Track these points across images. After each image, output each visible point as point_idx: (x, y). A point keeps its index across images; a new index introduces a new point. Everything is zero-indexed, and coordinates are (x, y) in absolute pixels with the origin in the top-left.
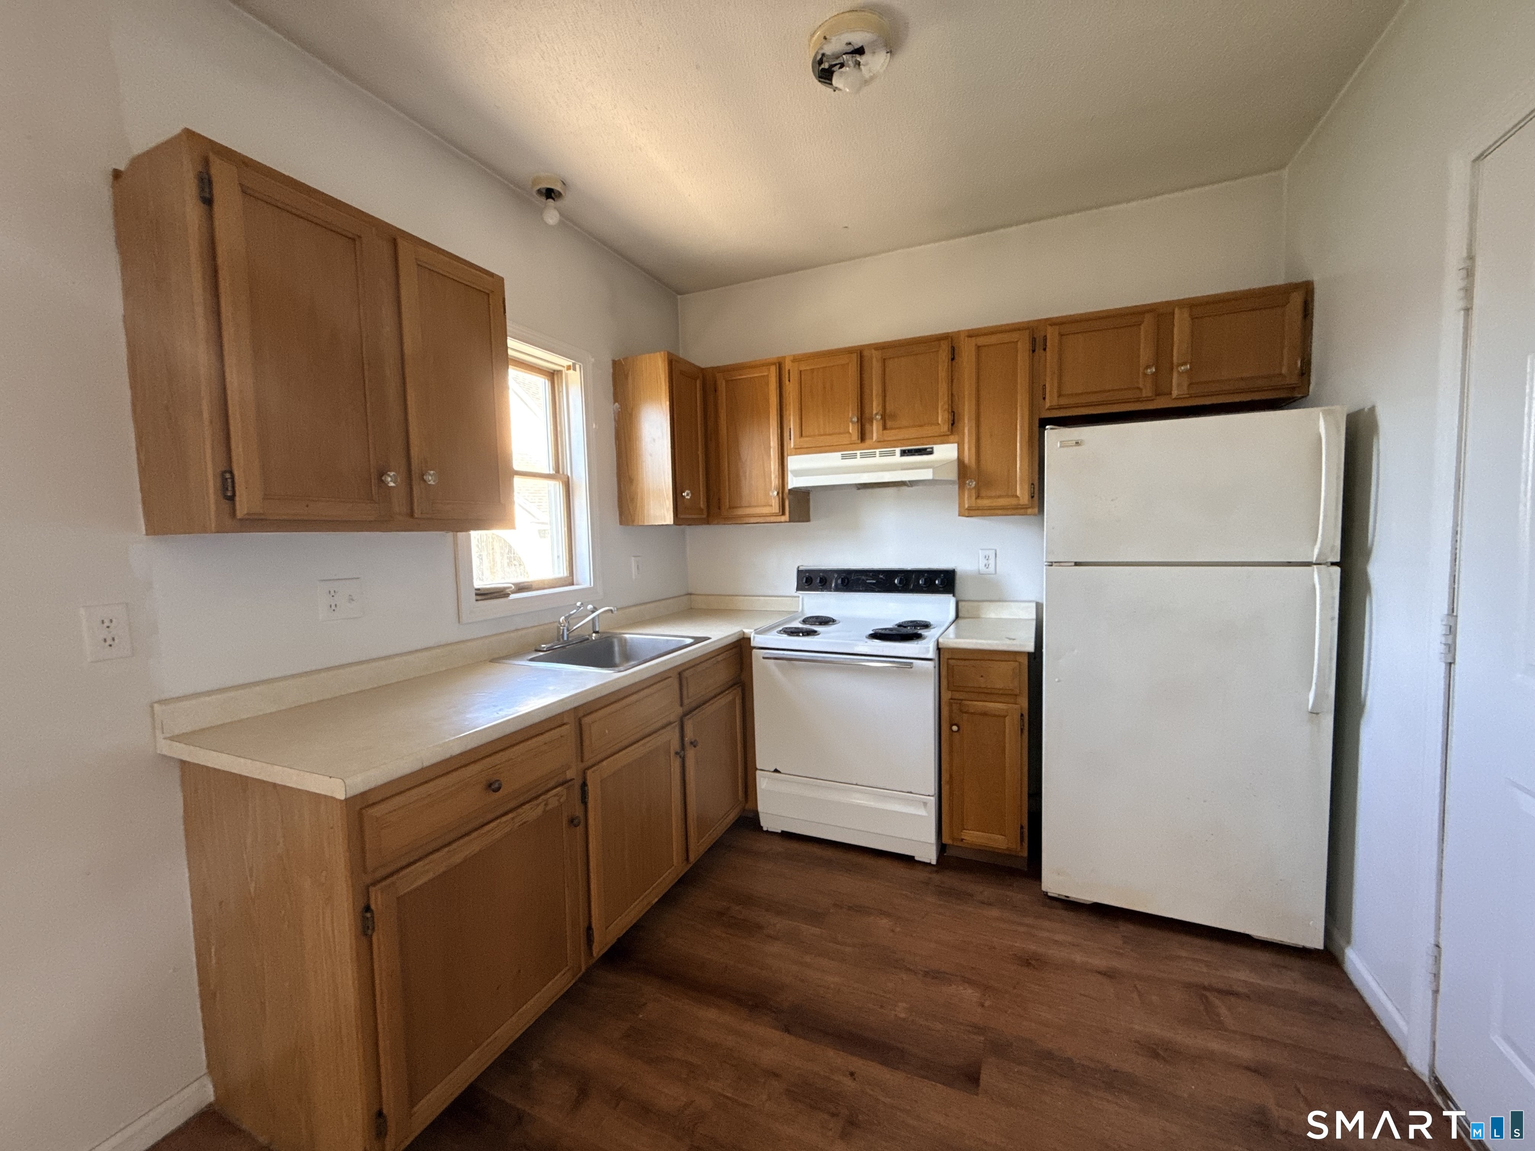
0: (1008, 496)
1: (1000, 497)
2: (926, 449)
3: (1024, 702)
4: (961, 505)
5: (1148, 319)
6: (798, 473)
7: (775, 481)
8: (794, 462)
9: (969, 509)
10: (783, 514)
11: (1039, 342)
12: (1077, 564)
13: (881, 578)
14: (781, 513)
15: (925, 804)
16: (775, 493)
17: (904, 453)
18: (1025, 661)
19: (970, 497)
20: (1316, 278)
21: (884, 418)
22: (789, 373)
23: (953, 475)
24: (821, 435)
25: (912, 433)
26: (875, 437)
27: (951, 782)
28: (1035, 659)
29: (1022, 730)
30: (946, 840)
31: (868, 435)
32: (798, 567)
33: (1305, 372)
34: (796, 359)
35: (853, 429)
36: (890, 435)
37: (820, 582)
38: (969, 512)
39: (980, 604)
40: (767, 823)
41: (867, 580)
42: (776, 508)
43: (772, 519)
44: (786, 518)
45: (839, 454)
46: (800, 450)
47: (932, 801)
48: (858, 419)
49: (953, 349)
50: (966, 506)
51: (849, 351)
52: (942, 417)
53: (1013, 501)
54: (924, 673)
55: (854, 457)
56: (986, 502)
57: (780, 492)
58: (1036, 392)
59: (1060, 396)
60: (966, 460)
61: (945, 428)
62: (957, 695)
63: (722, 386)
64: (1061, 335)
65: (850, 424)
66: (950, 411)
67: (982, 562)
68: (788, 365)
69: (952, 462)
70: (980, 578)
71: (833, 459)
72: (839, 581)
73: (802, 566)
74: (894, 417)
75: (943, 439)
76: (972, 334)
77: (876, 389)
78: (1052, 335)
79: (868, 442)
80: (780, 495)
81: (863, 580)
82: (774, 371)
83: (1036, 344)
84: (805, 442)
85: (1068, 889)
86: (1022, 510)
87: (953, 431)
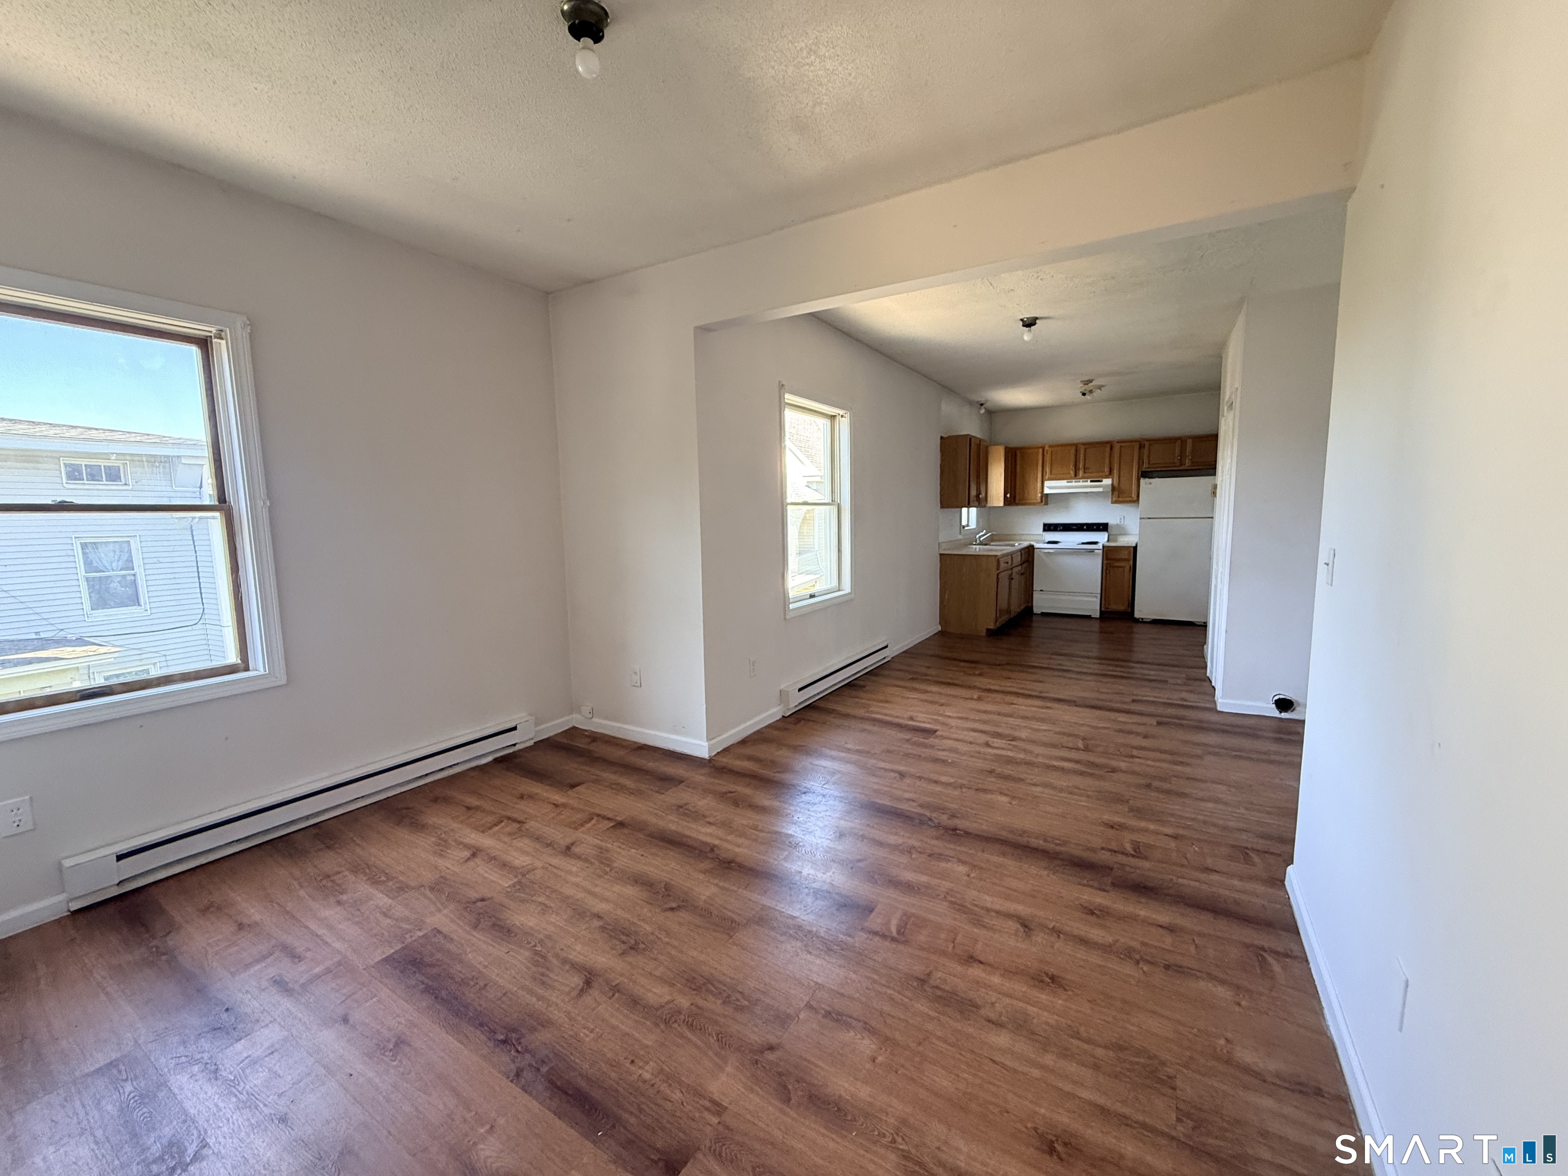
0: (1127, 497)
1: (1124, 497)
3: (1131, 563)
4: (1112, 500)
5: (1179, 442)
6: (1050, 488)
7: (1039, 490)
8: (1047, 483)
9: (1115, 501)
12: (1149, 518)
13: (1078, 526)
14: (1041, 502)
15: (1096, 597)
16: (1039, 495)
17: (1091, 481)
18: (1132, 549)
19: (1115, 497)
21: (1084, 469)
22: (1047, 450)
23: (1110, 489)
24: (1059, 474)
25: (1096, 475)
26: (1081, 475)
27: (1105, 590)
28: (1135, 548)
29: (1130, 571)
30: (1103, 609)
32: (1043, 523)
35: (1072, 473)
36: (1086, 475)
37: (1052, 528)
39: (1116, 532)
40: (1036, 610)
41: (1072, 527)
42: (1039, 500)
43: (1037, 505)
44: (1042, 504)
45: (1066, 481)
46: (1050, 479)
47: (1099, 596)
48: (1074, 469)
49: (1111, 445)
51: (1072, 445)
52: (1107, 470)
53: (1129, 499)
54: (1098, 554)
55: (1072, 483)
56: (1121, 499)
57: (1041, 494)
58: (1140, 463)
59: (1149, 464)
61: (1107, 474)
62: (1109, 561)
63: (1018, 454)
64: (1149, 444)
65: (1071, 471)
66: (1109, 467)
67: (1117, 519)
68: (1047, 448)
69: (1110, 485)
70: (1116, 525)
71: (1064, 483)
72: (1061, 528)
73: (1046, 522)
74: (1088, 469)
75: (1107, 477)
76: (1119, 441)
77: (1081, 458)
78: (1147, 444)
79: (1078, 478)
80: (1041, 496)
82: (1041, 450)
83: (1141, 446)
84: (1052, 476)
85: (1143, 617)
86: (1134, 502)
87: (1110, 474)
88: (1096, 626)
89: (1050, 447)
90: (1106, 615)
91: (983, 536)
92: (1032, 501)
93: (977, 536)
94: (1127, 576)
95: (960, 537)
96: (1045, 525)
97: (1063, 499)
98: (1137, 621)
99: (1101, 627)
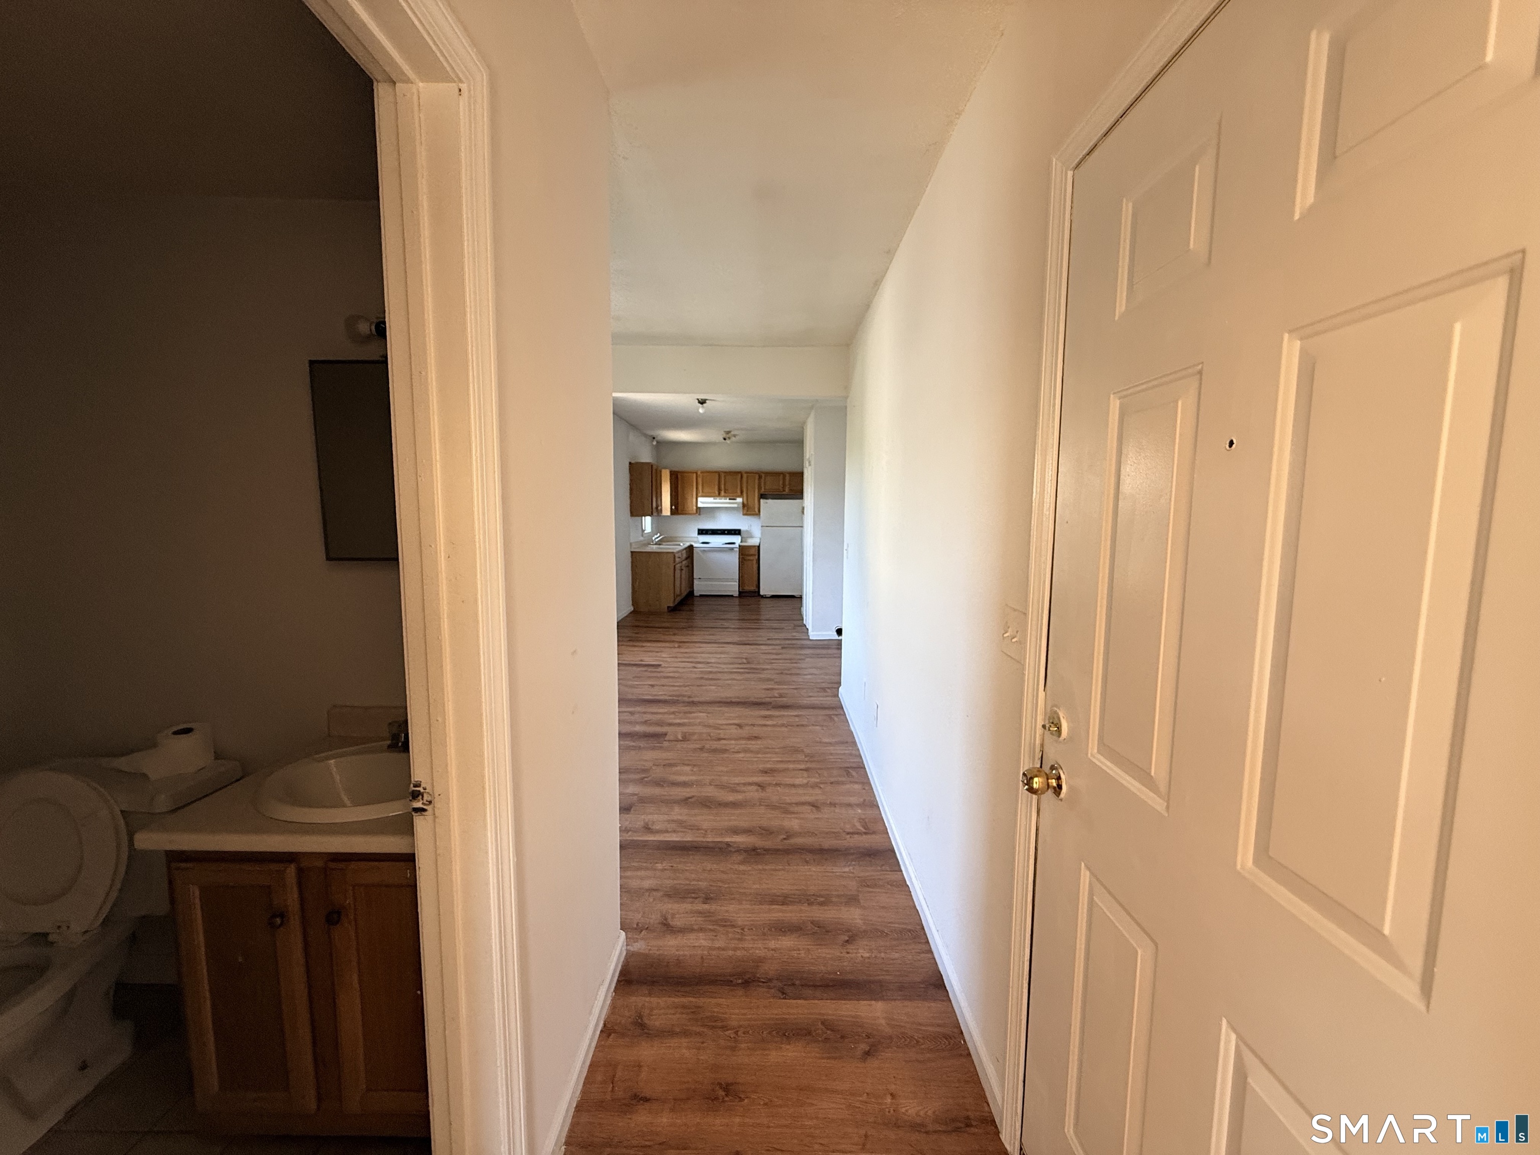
0: (753, 512)
1: (751, 512)
3: (757, 557)
5: (782, 475)
6: (702, 503)
7: (694, 505)
8: (700, 499)
12: (767, 526)
13: (721, 531)
16: (694, 508)
17: (730, 499)
18: (757, 548)
19: (744, 512)
21: (724, 490)
22: (699, 475)
23: (741, 506)
24: (708, 494)
25: (731, 495)
26: (722, 495)
27: (741, 576)
28: (759, 547)
30: (740, 590)
35: (717, 492)
36: (726, 495)
37: (705, 532)
38: (744, 515)
39: (746, 538)
40: (696, 593)
41: (718, 532)
42: (695, 512)
43: (693, 515)
44: (697, 515)
45: (712, 498)
46: (702, 496)
47: (738, 581)
49: (742, 474)
51: (716, 472)
52: (739, 491)
53: (754, 514)
54: (736, 551)
55: (716, 500)
56: (748, 513)
57: (696, 508)
58: (760, 488)
59: (765, 489)
61: (739, 494)
62: (743, 557)
63: (679, 476)
64: (765, 475)
65: (714, 491)
66: (741, 490)
68: (699, 473)
69: (741, 503)
70: (747, 531)
71: (711, 500)
73: (701, 528)
74: (727, 490)
75: (739, 497)
76: (747, 473)
77: (723, 481)
78: (763, 476)
79: (720, 496)
82: (695, 474)
83: (760, 477)
84: (704, 494)
85: (765, 594)
86: (757, 515)
87: (741, 495)
88: (737, 601)
89: (702, 472)
90: (742, 594)
91: (657, 538)
92: (690, 512)
93: (654, 538)
94: (755, 566)
95: (642, 538)
96: (699, 530)
97: (711, 511)
98: (762, 597)
99: (740, 602)
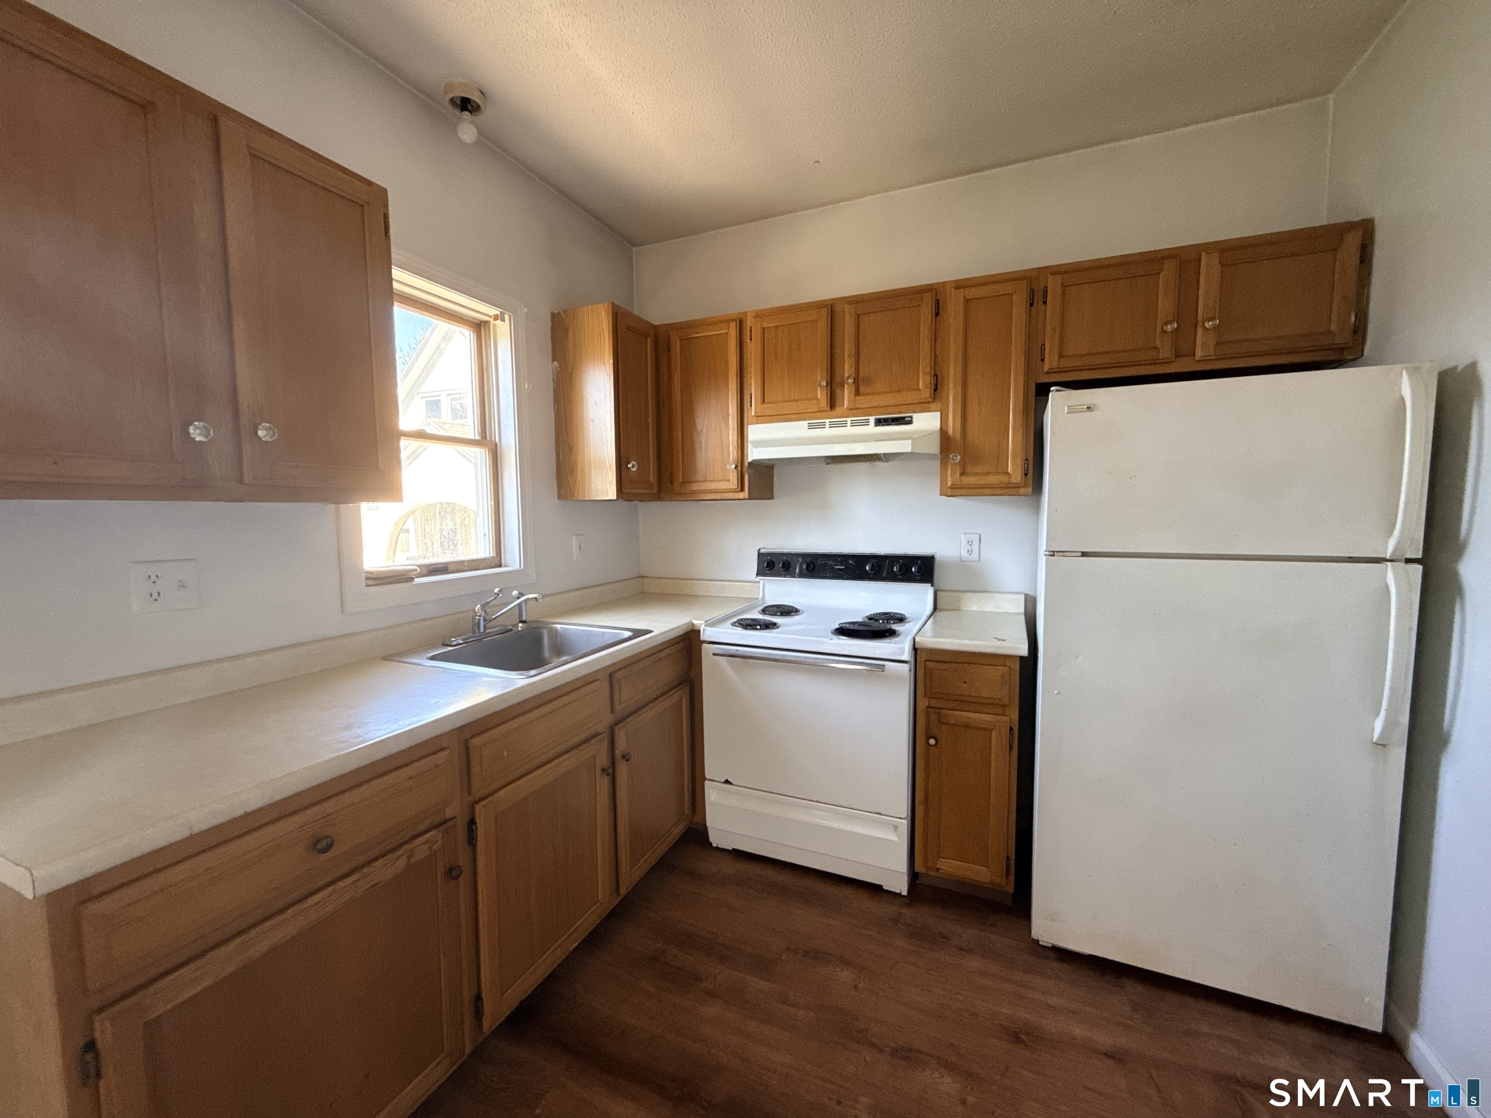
0: (997, 473)
1: (988, 474)
2: (904, 418)
3: (1014, 714)
4: (943, 482)
5: (1169, 270)
6: (759, 444)
7: (733, 452)
8: (754, 432)
9: (953, 487)
10: (742, 489)
11: (1039, 296)
12: (1084, 554)
13: (851, 564)
14: (739, 489)
15: (896, 828)
16: (733, 466)
17: (879, 422)
18: (1017, 666)
19: (953, 474)
20: (1377, 216)
21: (856, 382)
22: (751, 331)
23: (934, 448)
24: (786, 401)
25: (889, 399)
26: (846, 404)
27: (926, 802)
28: (1030, 667)
29: (1011, 747)
30: (919, 868)
31: (838, 402)
32: (759, 550)
33: (1360, 330)
34: (760, 315)
35: (822, 395)
36: (864, 401)
37: (782, 567)
38: (951, 491)
39: (961, 594)
40: (716, 839)
41: (836, 565)
42: (733, 483)
43: (730, 495)
44: (745, 494)
45: (805, 423)
46: (763, 418)
47: (904, 825)
48: (827, 383)
49: (938, 302)
50: (949, 484)
51: (819, 305)
52: (924, 382)
53: (1003, 479)
54: (897, 678)
55: (822, 426)
56: (971, 480)
57: (739, 464)
58: (1033, 352)
59: (1061, 356)
60: (950, 432)
61: (926, 394)
62: (935, 703)
64: (1064, 286)
65: (819, 388)
66: (933, 374)
67: (965, 547)
68: (749, 322)
69: (931, 433)
70: (962, 565)
71: (799, 429)
72: (804, 566)
73: (764, 548)
74: (868, 381)
75: (924, 406)
76: (960, 285)
77: (848, 348)
78: (1054, 285)
79: (838, 410)
80: (739, 469)
81: (831, 565)
82: (733, 332)
83: (1034, 297)
84: (768, 408)
85: (1063, 938)
86: (1008, 489)
87: (936, 397)
92: (716, 483)
94: (1002, 765)
98: (1042, 950)
